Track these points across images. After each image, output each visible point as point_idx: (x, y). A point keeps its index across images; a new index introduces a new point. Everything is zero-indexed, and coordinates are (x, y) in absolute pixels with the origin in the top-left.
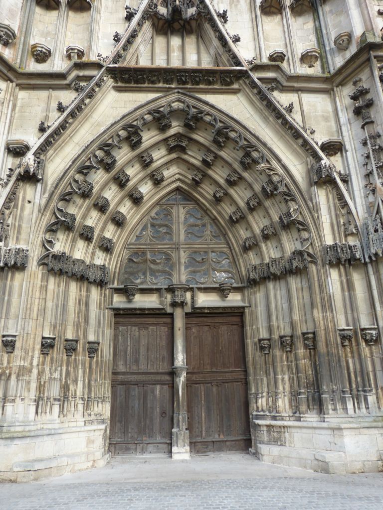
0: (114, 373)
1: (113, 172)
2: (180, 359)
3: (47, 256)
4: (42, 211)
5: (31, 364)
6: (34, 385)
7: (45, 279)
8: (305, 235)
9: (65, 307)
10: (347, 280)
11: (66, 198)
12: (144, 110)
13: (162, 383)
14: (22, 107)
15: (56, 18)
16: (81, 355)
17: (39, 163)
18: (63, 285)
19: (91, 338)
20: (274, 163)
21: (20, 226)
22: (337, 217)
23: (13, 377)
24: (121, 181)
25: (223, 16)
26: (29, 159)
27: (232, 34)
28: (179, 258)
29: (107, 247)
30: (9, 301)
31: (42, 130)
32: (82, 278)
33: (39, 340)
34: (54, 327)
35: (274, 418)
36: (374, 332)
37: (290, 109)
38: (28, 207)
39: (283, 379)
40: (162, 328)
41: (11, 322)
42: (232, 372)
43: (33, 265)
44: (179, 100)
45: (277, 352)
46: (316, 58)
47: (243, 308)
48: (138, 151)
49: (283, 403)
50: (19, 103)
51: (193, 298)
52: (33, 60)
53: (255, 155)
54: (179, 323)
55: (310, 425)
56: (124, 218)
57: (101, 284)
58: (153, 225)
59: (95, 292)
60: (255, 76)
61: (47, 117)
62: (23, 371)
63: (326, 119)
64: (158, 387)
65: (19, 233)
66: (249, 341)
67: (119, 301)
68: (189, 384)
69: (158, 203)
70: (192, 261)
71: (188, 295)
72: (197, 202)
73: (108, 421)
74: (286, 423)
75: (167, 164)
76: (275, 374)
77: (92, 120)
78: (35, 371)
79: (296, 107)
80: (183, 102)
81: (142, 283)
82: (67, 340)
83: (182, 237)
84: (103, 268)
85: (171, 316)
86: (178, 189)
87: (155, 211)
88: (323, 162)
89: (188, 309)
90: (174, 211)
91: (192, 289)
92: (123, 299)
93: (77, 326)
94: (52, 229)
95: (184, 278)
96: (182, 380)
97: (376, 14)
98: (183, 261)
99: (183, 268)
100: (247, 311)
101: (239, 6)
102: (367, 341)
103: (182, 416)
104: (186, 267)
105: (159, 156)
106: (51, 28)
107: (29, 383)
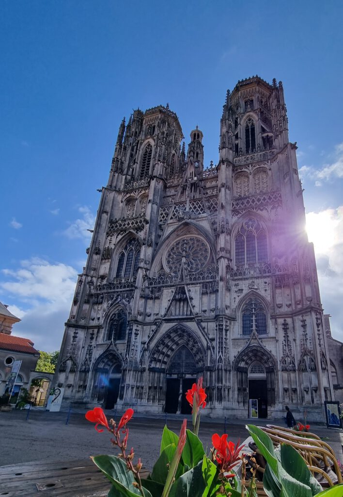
0: (166, 394)
1: (165, 345)
3: (150, 368)
5: (147, 392)
8: (204, 363)
9: (154, 379)
10: (211, 375)
12: (171, 330)
15: (152, 302)
16: (158, 390)
17: (148, 346)
18: (154, 374)
19: (161, 386)
20: (199, 344)
21: (144, 361)
22: (211, 358)
23: (143, 394)
25: (192, 299)
26: (146, 345)
27: (193, 305)
29: (165, 363)
30: (143, 378)
31: (149, 337)
32: (159, 372)
33: (148, 387)
34: (151, 384)
37: (204, 328)
38: (146, 356)
41: (143, 383)
43: (147, 370)
44: (179, 326)
46: (214, 310)
48: (171, 339)
50: (144, 330)
51: (185, 376)
52: (147, 316)
53: (197, 340)
54: (181, 382)
56: (169, 355)
57: (164, 372)
58: (177, 356)
60: (196, 319)
61: (150, 334)
62: (145, 393)
63: (213, 330)
65: (144, 363)
70: (186, 366)
72: (188, 349)
75: (179, 340)
77: (160, 332)
79: (206, 327)
80: (181, 326)
81: (174, 372)
82: (155, 386)
83: (184, 358)
84: (164, 369)
85: (179, 380)
86: (183, 346)
87: (177, 352)
88: (208, 344)
89: (184, 379)
90: (182, 351)
91: (185, 374)
92: (169, 376)
93: (157, 383)
95: (183, 370)
98: (184, 365)
104: (184, 367)
106: (151, 306)
107: (146, 395)
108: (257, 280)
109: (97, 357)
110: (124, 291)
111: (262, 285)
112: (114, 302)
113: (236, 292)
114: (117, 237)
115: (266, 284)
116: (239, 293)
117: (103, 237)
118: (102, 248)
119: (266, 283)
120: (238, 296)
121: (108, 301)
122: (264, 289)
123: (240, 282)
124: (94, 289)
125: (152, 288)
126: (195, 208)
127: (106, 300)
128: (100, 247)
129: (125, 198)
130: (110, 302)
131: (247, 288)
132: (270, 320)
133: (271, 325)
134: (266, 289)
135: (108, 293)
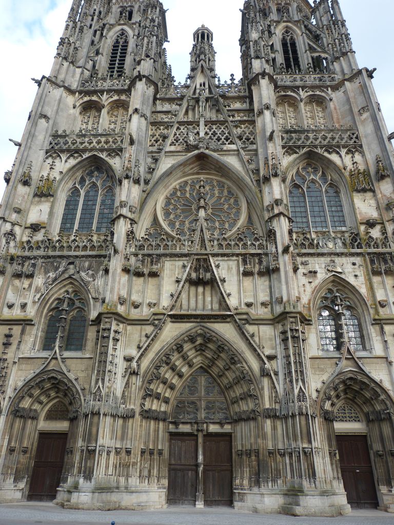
0: (170, 465)
1: (170, 365)
2: (201, 458)
3: (143, 411)
4: (140, 389)
5: (137, 461)
6: (138, 470)
7: (141, 421)
8: (257, 401)
9: (149, 433)
10: (274, 425)
11: (150, 382)
12: (185, 335)
13: (192, 470)
14: (129, 334)
15: (143, 282)
16: (156, 457)
17: (139, 366)
18: (148, 423)
19: (160, 447)
20: (245, 365)
21: (130, 397)
22: (272, 393)
23: (131, 466)
24: (173, 369)
25: (223, 281)
26: (134, 364)
27: (228, 292)
28: (201, 405)
29: (166, 401)
30: (127, 432)
31: (139, 348)
32: (156, 419)
33: (140, 450)
34: (145, 443)
35: (242, 489)
36: (282, 451)
37: (253, 336)
38: (134, 386)
39: (246, 471)
40: (192, 442)
41: (129, 442)
42: (225, 466)
43: (137, 416)
44: (201, 329)
45: (244, 457)
46: (268, 305)
47: (231, 433)
48: (181, 354)
49: (246, 482)
50: (128, 333)
51: (207, 427)
52: (133, 307)
53: (236, 359)
54: (200, 440)
55: (255, 492)
56: (174, 385)
57: (164, 420)
58: (188, 386)
59: (161, 424)
60: (237, 317)
61: (140, 341)
62: (135, 464)
63: (271, 340)
64: (190, 472)
65: (130, 400)
66: (233, 450)
67: (172, 428)
68: (204, 471)
69: (191, 375)
70: (207, 408)
71: (205, 425)
72: (211, 374)
73: (167, 488)
74: (245, 492)
75: (195, 357)
76: (244, 468)
77: (160, 339)
78: (139, 464)
79: (256, 334)
80: (203, 330)
81: (183, 418)
82: (150, 449)
83: (203, 393)
84: (165, 412)
85: (197, 436)
86: (201, 367)
87: (190, 378)
88: (266, 365)
89: (205, 433)
90: (199, 379)
91: (206, 423)
92: (174, 427)
93: (154, 442)
94: (144, 398)
95: (203, 416)
96: (201, 469)
97: (302, 274)
98: (203, 407)
99: (203, 410)
100: (233, 435)
101: (232, 272)
102: (280, 455)
103: (201, 487)
104: (205, 410)
105: (191, 354)
106: (140, 288)
107: (136, 469)
108: (340, 259)
109: (20, 384)
110: (83, 256)
111: (348, 268)
112: (60, 276)
113: (304, 274)
114: (66, 161)
115: (356, 267)
116: (309, 277)
117: (37, 156)
118: (35, 176)
119: (354, 264)
120: (310, 282)
121: (46, 272)
122: (354, 274)
123: (310, 260)
124: (16, 246)
125: (144, 255)
126: (214, 134)
127: (43, 270)
128: (32, 174)
129: (81, 101)
130: (52, 275)
131: (324, 271)
132: (371, 327)
133: (374, 335)
134: (356, 274)
135: (49, 257)
